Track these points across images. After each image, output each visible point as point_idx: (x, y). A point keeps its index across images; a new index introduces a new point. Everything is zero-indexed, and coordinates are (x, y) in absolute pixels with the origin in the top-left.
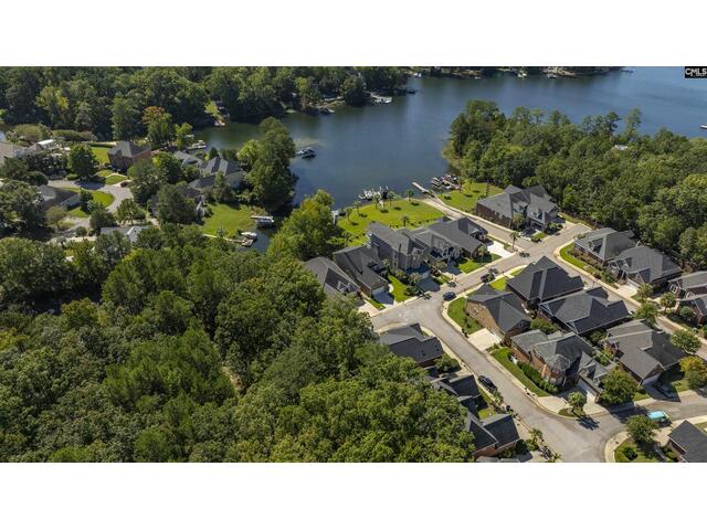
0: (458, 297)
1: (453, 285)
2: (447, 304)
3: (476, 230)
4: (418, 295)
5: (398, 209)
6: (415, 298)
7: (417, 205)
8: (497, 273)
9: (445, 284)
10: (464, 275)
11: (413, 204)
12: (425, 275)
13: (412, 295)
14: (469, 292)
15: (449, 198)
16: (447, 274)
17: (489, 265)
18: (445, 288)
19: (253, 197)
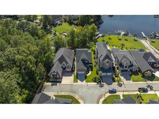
0: (117, 93)
1: (120, 85)
2: (108, 94)
3: (153, 61)
4: (98, 83)
5: (126, 40)
6: (95, 83)
7: (137, 41)
8: (151, 89)
9: (116, 83)
10: (131, 82)
11: (135, 40)
12: (109, 74)
13: (95, 82)
14: (126, 93)
15: (154, 42)
16: (122, 78)
17: (150, 82)
18: (114, 86)
19: (78, 23)
